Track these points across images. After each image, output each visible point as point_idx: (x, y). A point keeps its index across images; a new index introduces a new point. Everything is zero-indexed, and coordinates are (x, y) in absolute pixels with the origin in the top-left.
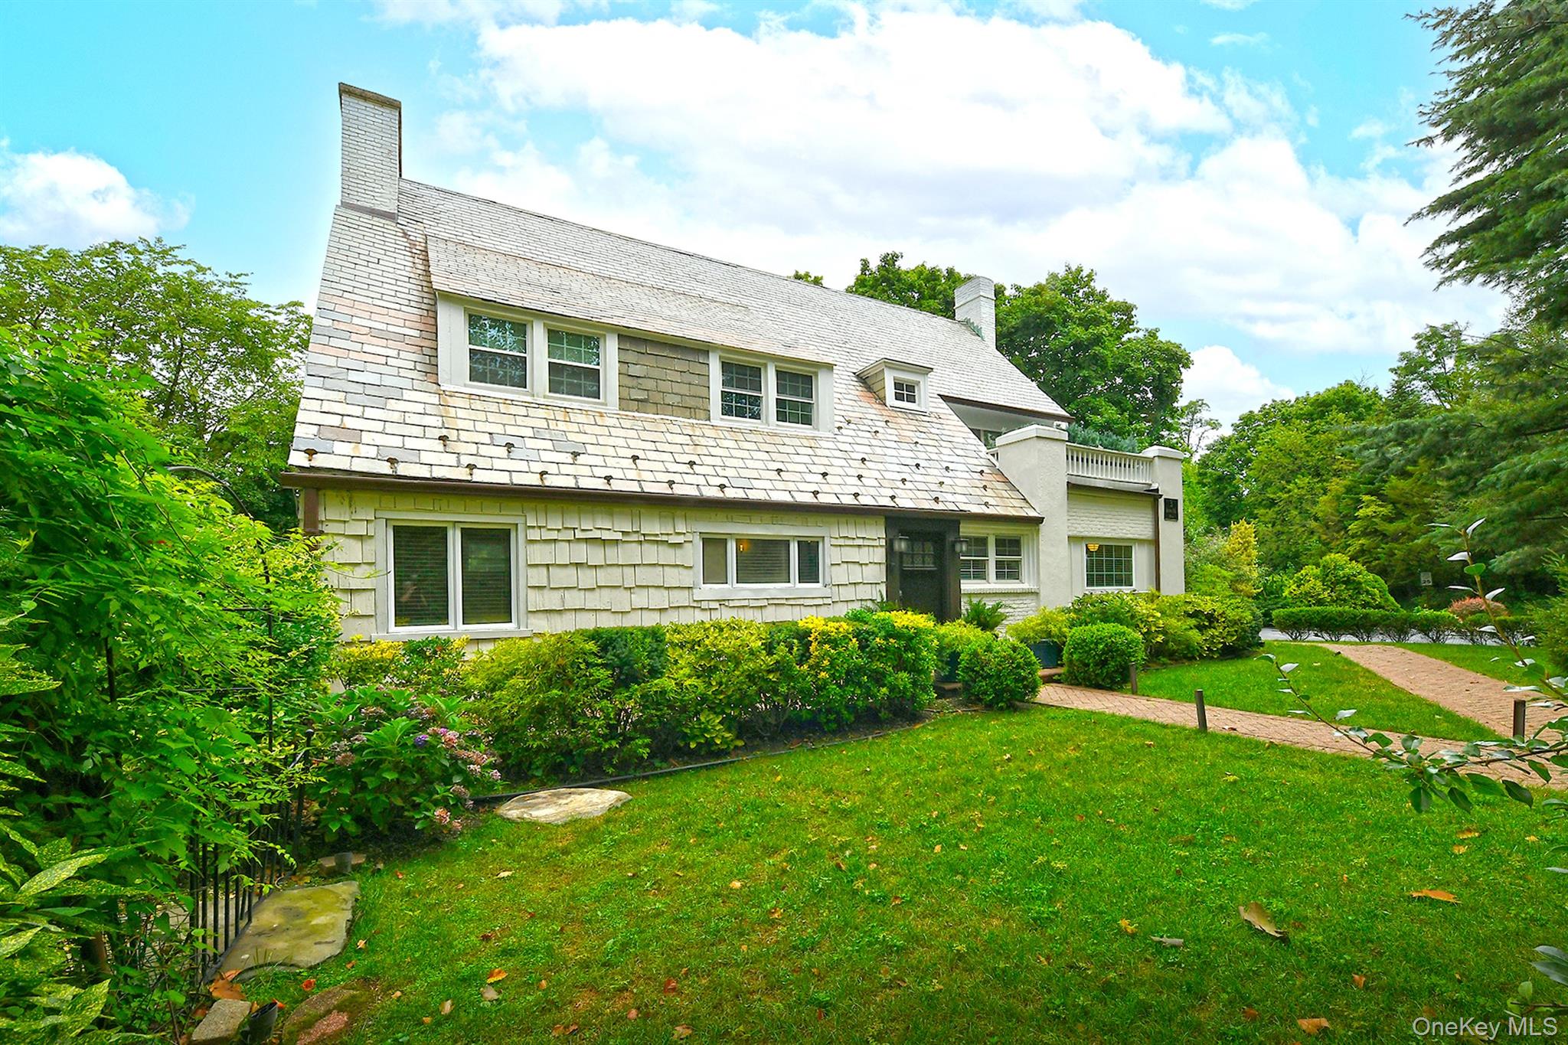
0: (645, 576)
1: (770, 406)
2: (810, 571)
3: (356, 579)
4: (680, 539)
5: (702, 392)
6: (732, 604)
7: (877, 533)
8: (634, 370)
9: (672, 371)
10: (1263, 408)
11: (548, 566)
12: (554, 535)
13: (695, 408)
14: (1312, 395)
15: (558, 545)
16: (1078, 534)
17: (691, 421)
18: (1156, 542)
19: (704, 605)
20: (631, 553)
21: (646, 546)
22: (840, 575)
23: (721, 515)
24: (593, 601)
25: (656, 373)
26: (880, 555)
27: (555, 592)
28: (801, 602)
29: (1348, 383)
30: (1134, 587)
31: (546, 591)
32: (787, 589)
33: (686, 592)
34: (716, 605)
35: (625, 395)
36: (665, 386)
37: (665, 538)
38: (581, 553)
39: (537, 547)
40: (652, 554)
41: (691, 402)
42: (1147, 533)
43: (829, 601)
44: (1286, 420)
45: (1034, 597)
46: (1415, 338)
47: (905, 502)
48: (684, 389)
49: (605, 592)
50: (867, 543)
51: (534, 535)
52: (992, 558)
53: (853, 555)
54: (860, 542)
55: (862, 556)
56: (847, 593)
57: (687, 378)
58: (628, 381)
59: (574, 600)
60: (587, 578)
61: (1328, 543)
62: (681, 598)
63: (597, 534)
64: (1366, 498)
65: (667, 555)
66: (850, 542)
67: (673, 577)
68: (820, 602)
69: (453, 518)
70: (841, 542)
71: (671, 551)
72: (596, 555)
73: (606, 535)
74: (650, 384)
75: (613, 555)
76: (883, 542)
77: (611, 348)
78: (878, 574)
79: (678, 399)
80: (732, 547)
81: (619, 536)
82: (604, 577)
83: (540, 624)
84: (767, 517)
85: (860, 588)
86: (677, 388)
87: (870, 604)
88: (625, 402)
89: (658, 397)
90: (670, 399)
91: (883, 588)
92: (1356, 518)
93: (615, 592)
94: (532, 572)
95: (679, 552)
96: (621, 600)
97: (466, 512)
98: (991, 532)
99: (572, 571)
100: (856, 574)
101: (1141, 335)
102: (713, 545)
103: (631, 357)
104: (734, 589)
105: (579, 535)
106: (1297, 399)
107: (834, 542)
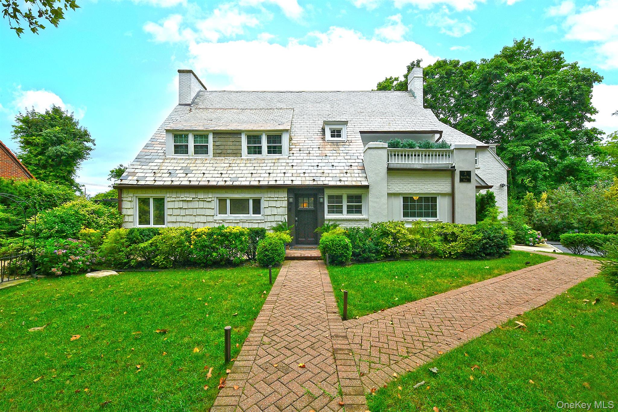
0: (199, 212)
1: (265, 149)
2: (257, 210)
3: (130, 212)
4: (210, 200)
5: (239, 147)
6: (227, 221)
7: (284, 195)
8: (217, 144)
9: (230, 142)
11: (172, 208)
12: (174, 199)
13: (237, 153)
15: (176, 202)
16: (396, 192)
17: (236, 158)
18: (452, 195)
19: (217, 221)
20: (196, 205)
21: (200, 202)
22: (268, 212)
23: (224, 191)
24: (185, 219)
25: (224, 143)
26: (285, 204)
27: (174, 217)
28: (252, 221)
30: (438, 218)
31: (172, 216)
32: (249, 216)
33: (212, 217)
34: (221, 222)
35: (215, 152)
36: (226, 147)
37: (205, 199)
38: (181, 205)
39: (170, 203)
40: (201, 204)
41: (235, 152)
42: (448, 189)
43: (263, 221)
45: (367, 222)
47: (297, 182)
48: (233, 147)
49: (188, 216)
50: (279, 199)
51: (169, 199)
52: (345, 204)
53: (273, 204)
54: (276, 199)
55: (278, 204)
56: (270, 219)
57: (234, 143)
58: (216, 148)
59: (179, 219)
60: (183, 212)
62: (210, 219)
63: (185, 199)
65: (207, 205)
66: (272, 199)
67: (209, 212)
68: (260, 221)
69: (151, 195)
70: (268, 199)
71: (207, 204)
72: (185, 205)
73: (188, 199)
74: (222, 147)
75: (191, 205)
76: (286, 199)
77: (211, 137)
78: (284, 211)
79: (231, 151)
80: (228, 202)
81: (191, 199)
82: (188, 212)
83: (171, 226)
84: (240, 191)
85: (276, 216)
86: (231, 147)
87: (280, 223)
88: (215, 155)
89: (224, 151)
90: (229, 151)
91: (286, 217)
93: (191, 216)
94: (169, 210)
95: (210, 203)
96: (192, 219)
97: (153, 193)
98: (345, 194)
99: (179, 210)
100: (275, 211)
101: (568, 68)
102: (222, 201)
103: (216, 139)
104: (229, 216)
105: (181, 199)
107: (266, 199)
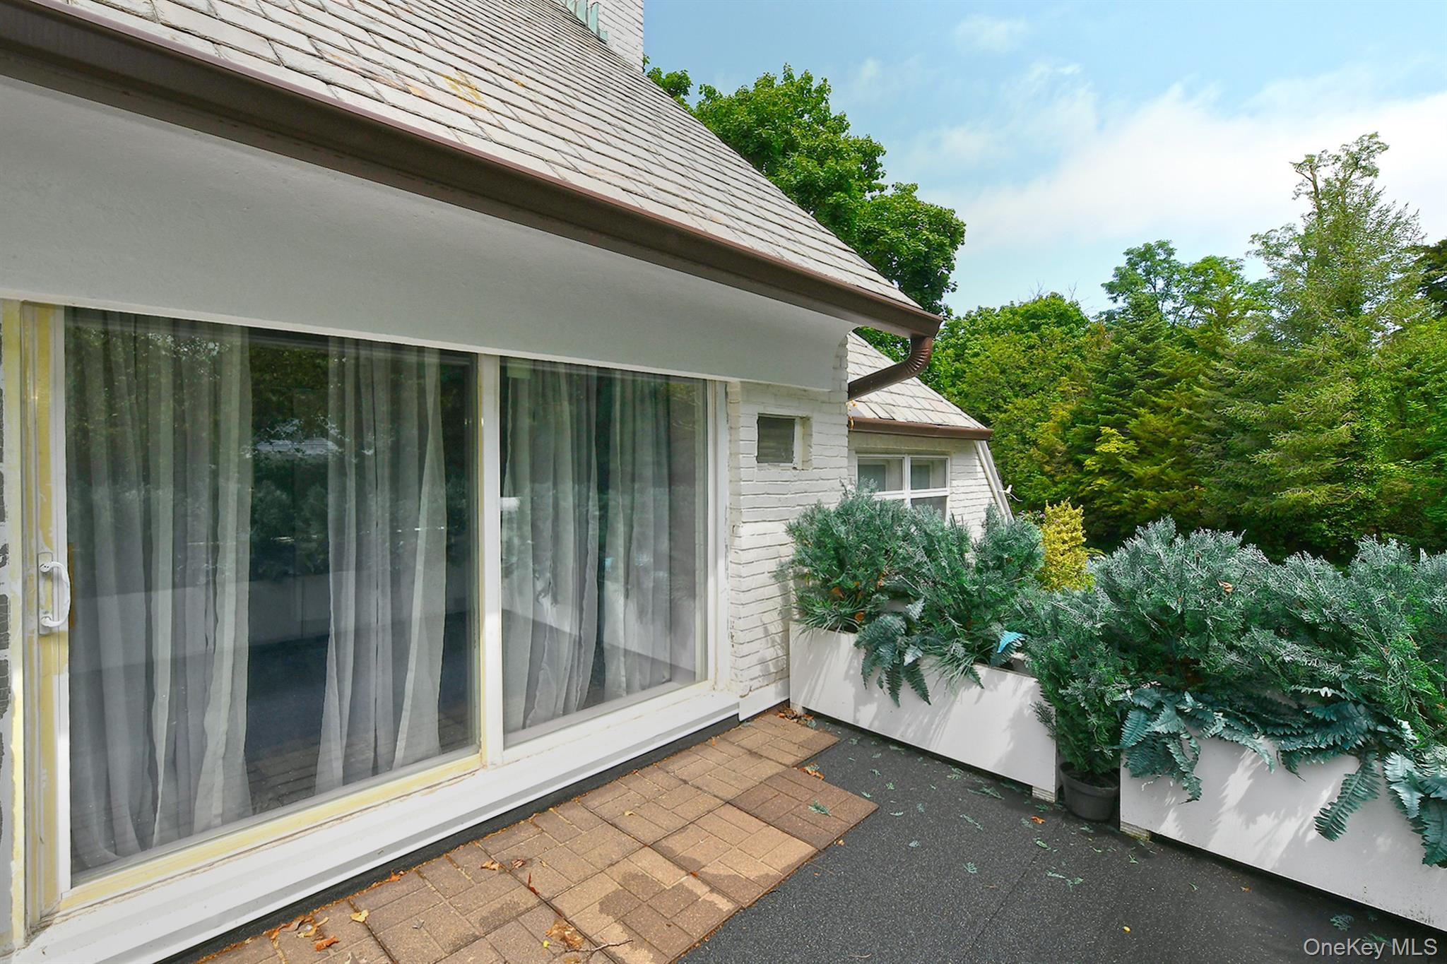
10: (969, 315)
14: (1017, 305)
29: (1054, 296)
44: (993, 330)
46: (1127, 254)
61: (1052, 476)
64: (1107, 430)
92: (1095, 453)
101: (889, 192)
106: (1002, 308)
